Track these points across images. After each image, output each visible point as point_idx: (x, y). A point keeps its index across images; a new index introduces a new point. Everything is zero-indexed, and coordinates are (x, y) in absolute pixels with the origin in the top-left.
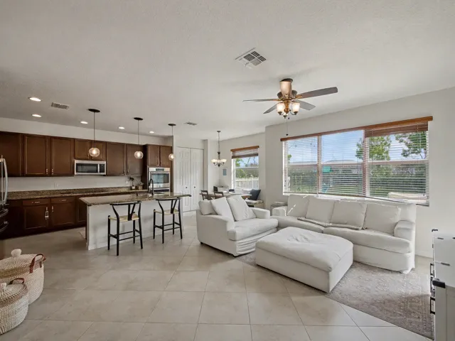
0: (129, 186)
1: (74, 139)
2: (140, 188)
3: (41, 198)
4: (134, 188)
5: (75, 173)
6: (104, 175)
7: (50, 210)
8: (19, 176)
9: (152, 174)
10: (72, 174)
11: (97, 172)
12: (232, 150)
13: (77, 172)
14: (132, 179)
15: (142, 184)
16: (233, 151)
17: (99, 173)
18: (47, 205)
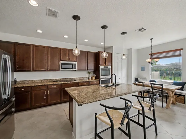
0: (88, 77)
1: (60, 48)
2: (94, 78)
3: (42, 85)
4: (90, 78)
5: (61, 69)
6: (75, 71)
7: (47, 93)
8: (31, 71)
9: (102, 70)
10: (59, 70)
11: (72, 68)
12: (149, 54)
13: (62, 68)
14: (89, 73)
15: (95, 76)
16: (151, 55)
17: (73, 70)
18: (45, 90)
